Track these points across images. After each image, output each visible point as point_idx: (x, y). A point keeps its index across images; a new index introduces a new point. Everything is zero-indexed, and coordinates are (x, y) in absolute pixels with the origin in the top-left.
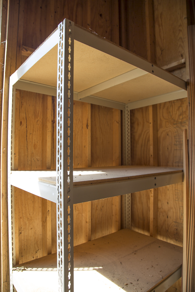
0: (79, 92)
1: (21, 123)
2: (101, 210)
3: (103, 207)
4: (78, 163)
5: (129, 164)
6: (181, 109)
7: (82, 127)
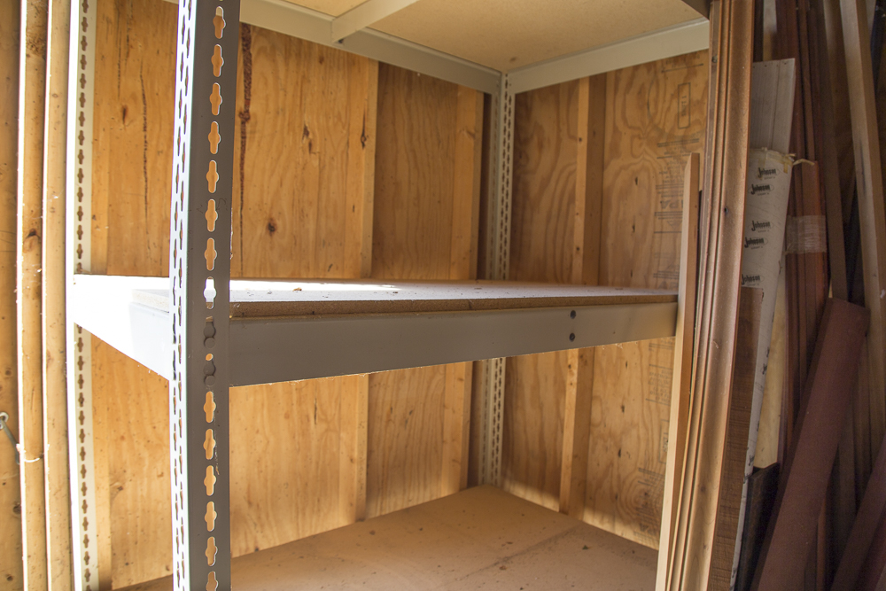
0: (337, 17)
1: (125, 112)
2: (406, 422)
3: (411, 413)
4: (328, 265)
5: (504, 277)
6: (685, 92)
7: (348, 143)
